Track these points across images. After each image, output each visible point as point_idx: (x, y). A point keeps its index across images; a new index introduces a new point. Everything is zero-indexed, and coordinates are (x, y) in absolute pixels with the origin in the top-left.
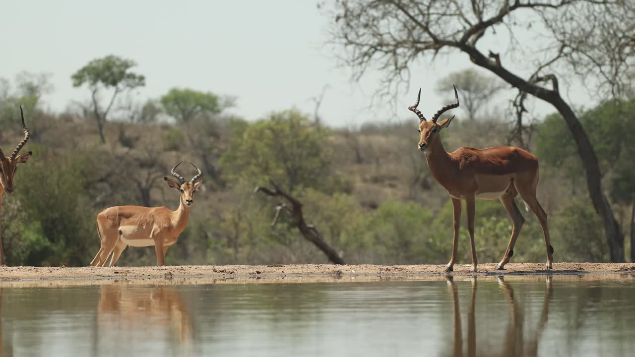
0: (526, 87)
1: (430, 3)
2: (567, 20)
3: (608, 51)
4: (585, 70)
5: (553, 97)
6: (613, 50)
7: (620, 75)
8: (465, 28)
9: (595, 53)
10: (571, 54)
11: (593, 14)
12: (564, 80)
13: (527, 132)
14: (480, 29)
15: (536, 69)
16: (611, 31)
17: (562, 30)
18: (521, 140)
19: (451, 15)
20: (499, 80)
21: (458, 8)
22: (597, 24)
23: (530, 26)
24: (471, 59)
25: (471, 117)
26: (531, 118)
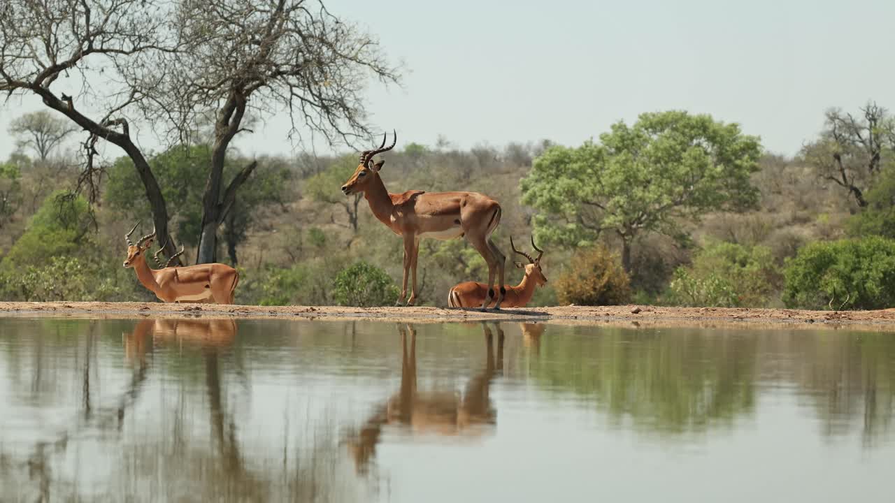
0: (97, 130)
1: (5, 45)
2: (138, 67)
3: (177, 98)
4: (155, 115)
5: (123, 141)
6: (183, 97)
7: (188, 121)
8: (38, 70)
9: (165, 100)
10: (141, 99)
11: (163, 62)
12: (134, 124)
13: (97, 174)
14: (54, 71)
15: (107, 113)
16: (181, 79)
17: (134, 76)
18: (91, 182)
19: (25, 57)
20: (71, 123)
21: (32, 51)
22: (167, 71)
23: (103, 70)
24: (44, 101)
25: (43, 157)
26: (101, 160)
